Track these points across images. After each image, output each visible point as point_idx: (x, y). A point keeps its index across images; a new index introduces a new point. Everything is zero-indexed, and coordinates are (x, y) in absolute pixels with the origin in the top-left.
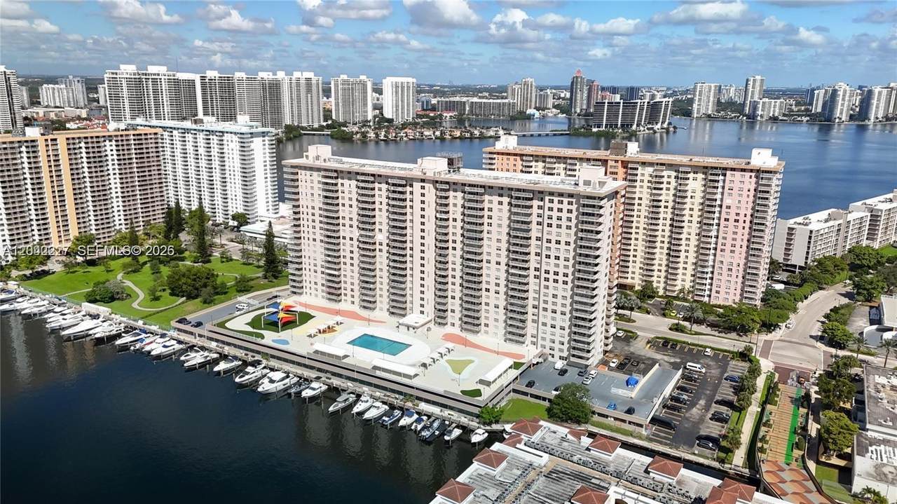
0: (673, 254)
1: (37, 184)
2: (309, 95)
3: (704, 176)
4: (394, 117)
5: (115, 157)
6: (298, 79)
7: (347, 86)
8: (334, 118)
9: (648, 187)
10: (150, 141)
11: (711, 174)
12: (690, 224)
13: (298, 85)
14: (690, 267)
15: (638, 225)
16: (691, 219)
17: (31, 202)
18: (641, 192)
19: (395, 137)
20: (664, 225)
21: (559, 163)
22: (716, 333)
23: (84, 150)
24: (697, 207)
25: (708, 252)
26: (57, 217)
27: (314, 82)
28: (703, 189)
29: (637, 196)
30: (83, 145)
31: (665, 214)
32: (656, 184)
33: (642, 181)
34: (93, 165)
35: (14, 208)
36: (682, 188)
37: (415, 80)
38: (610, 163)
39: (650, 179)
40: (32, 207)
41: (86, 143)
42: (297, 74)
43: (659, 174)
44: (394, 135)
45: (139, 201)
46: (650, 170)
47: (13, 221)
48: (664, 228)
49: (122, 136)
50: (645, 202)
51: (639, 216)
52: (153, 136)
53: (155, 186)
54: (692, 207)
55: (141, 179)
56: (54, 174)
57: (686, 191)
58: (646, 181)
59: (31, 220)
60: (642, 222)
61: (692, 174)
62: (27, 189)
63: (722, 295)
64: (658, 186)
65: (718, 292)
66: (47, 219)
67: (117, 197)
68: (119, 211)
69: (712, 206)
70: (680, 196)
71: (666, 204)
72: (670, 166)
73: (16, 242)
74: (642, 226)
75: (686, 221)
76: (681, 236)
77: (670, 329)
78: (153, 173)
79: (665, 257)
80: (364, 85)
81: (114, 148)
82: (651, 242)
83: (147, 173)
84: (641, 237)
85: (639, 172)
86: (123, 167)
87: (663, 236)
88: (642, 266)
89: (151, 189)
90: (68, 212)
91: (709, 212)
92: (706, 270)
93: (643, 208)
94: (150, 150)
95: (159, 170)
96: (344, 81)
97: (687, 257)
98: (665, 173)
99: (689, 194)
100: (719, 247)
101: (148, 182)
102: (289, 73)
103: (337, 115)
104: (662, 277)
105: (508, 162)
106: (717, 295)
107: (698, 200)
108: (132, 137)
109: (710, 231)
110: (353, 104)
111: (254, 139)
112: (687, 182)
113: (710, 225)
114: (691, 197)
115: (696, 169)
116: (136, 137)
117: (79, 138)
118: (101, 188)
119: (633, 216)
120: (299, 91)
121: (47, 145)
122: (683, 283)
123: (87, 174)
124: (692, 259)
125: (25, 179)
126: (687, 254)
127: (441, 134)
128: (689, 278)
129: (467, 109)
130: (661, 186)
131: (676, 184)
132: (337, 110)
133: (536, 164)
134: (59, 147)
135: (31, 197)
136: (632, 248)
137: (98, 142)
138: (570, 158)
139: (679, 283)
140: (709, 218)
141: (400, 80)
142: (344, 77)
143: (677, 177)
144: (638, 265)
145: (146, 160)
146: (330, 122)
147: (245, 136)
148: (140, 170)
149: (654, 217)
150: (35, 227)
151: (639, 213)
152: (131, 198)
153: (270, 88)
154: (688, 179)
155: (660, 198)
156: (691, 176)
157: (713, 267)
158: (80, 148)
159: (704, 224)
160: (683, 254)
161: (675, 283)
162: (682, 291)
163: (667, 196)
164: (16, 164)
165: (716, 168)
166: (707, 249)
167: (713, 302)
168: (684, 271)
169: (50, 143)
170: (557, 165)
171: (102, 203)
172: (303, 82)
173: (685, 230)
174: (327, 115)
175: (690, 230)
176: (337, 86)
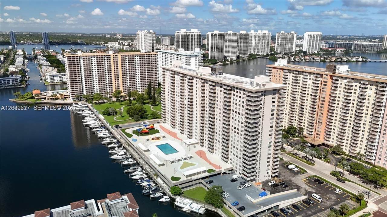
0: (356, 131)
1: (110, 71)
2: (264, 41)
3: (376, 87)
4: (308, 51)
5: (139, 63)
6: (259, 34)
7: (283, 37)
8: (276, 51)
9: (344, 91)
10: (153, 57)
11: (381, 87)
12: (366, 115)
13: (259, 36)
14: (365, 141)
15: (337, 112)
16: (367, 112)
17: (107, 77)
18: (339, 94)
19: (299, 60)
20: (352, 114)
21: (300, 74)
22: (360, 183)
23: (127, 60)
24: (371, 106)
25: (376, 134)
26: (116, 83)
27: (267, 35)
28: (375, 95)
29: (337, 95)
30: (127, 58)
31: (353, 108)
32: (348, 90)
33: (341, 87)
34: (130, 65)
35: (101, 79)
36: (363, 94)
37: (321, 33)
38: (324, 76)
39: (345, 86)
40: (107, 79)
41: (128, 57)
42: (260, 32)
43: (350, 84)
44: (298, 59)
45: (147, 80)
46: (345, 81)
47: (101, 84)
48: (351, 115)
49: (142, 55)
50: (341, 99)
51: (338, 107)
52: (154, 55)
53: (154, 75)
54: (368, 105)
55: (148, 72)
56: (115, 68)
57: (365, 96)
58: (343, 88)
59: (106, 84)
60: (339, 111)
61: (369, 85)
62: (106, 73)
63: (382, 161)
64: (349, 91)
65: (380, 159)
66: (112, 84)
67: (139, 78)
68: (139, 83)
69: (380, 106)
70: (362, 98)
71: (353, 102)
72: (357, 80)
73: (101, 91)
74: (339, 113)
75: (364, 113)
76: (360, 122)
77: (331, 174)
78: (153, 70)
79: (351, 133)
80: (293, 36)
81: (139, 59)
82: (343, 123)
83: (151, 70)
84: (338, 119)
85: (339, 82)
86: (142, 67)
87: (351, 121)
88: (337, 135)
89: (152, 76)
90: (119, 82)
91: (378, 110)
92: (374, 144)
93: (340, 103)
94: (153, 61)
95: (156, 69)
96: (282, 34)
97: (363, 135)
98: (354, 84)
99: (367, 97)
100: (382, 132)
101: (151, 73)
102: (256, 31)
103: (277, 50)
104: (349, 144)
105: (277, 72)
106: (379, 160)
107: (371, 101)
108: (146, 56)
109: (378, 121)
110: (285, 45)
111: (191, 58)
112: (366, 90)
113: (378, 117)
114: (368, 99)
115: (371, 83)
116: (147, 56)
117: (126, 55)
118: (133, 74)
119: (334, 107)
120: (259, 38)
121: (114, 57)
122: (360, 150)
123: (128, 69)
124: (366, 137)
125: (106, 69)
126: (363, 133)
127: (324, 59)
128: (364, 147)
129: (353, 47)
130: (351, 91)
131: (359, 91)
132: (277, 47)
133: (290, 74)
134: (118, 58)
135: (107, 75)
136: (333, 124)
137: (133, 57)
138: (306, 72)
139: (358, 149)
140: (377, 113)
141: (313, 33)
142: (283, 32)
143: (360, 87)
144: (336, 135)
145: (150, 65)
146: (273, 53)
147: (187, 57)
148: (148, 68)
149: (346, 109)
150: (108, 86)
151: (338, 106)
152: (144, 79)
153: (244, 37)
154: (367, 88)
155: (350, 98)
156: (369, 86)
157: (378, 143)
158: (126, 59)
159: (375, 117)
160: (361, 133)
161: (356, 149)
162: (359, 154)
163: (354, 97)
164: (103, 63)
165: (383, 83)
166: (376, 132)
167: (377, 164)
168: (361, 143)
169: (115, 56)
170: (299, 75)
171: (133, 80)
172: (261, 35)
173: (363, 119)
174: (272, 49)
175: (366, 119)
176: (278, 36)
